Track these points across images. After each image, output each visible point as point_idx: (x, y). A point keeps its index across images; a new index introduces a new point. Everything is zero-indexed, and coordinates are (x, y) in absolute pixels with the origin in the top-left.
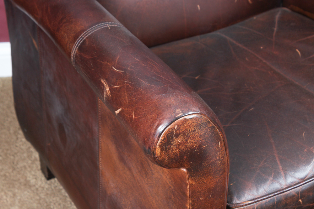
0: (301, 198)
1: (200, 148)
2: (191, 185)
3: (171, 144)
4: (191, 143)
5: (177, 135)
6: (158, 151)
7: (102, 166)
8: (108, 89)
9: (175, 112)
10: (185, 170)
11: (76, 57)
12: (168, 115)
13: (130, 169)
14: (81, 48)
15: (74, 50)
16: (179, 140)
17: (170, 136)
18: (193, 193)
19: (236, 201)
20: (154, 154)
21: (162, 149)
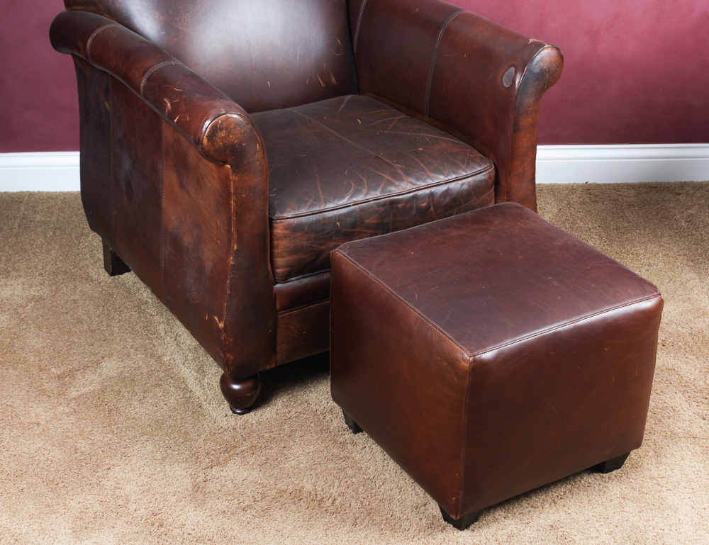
0: (338, 221)
1: (240, 144)
2: (234, 182)
3: (216, 136)
4: (233, 139)
5: (221, 129)
6: (205, 141)
7: (165, 204)
8: (169, 105)
9: (219, 110)
10: (229, 166)
11: (145, 87)
12: (213, 112)
13: (188, 193)
14: (148, 80)
15: (143, 82)
16: (223, 134)
17: (214, 130)
18: (236, 189)
19: (278, 215)
20: (202, 144)
21: (208, 140)
